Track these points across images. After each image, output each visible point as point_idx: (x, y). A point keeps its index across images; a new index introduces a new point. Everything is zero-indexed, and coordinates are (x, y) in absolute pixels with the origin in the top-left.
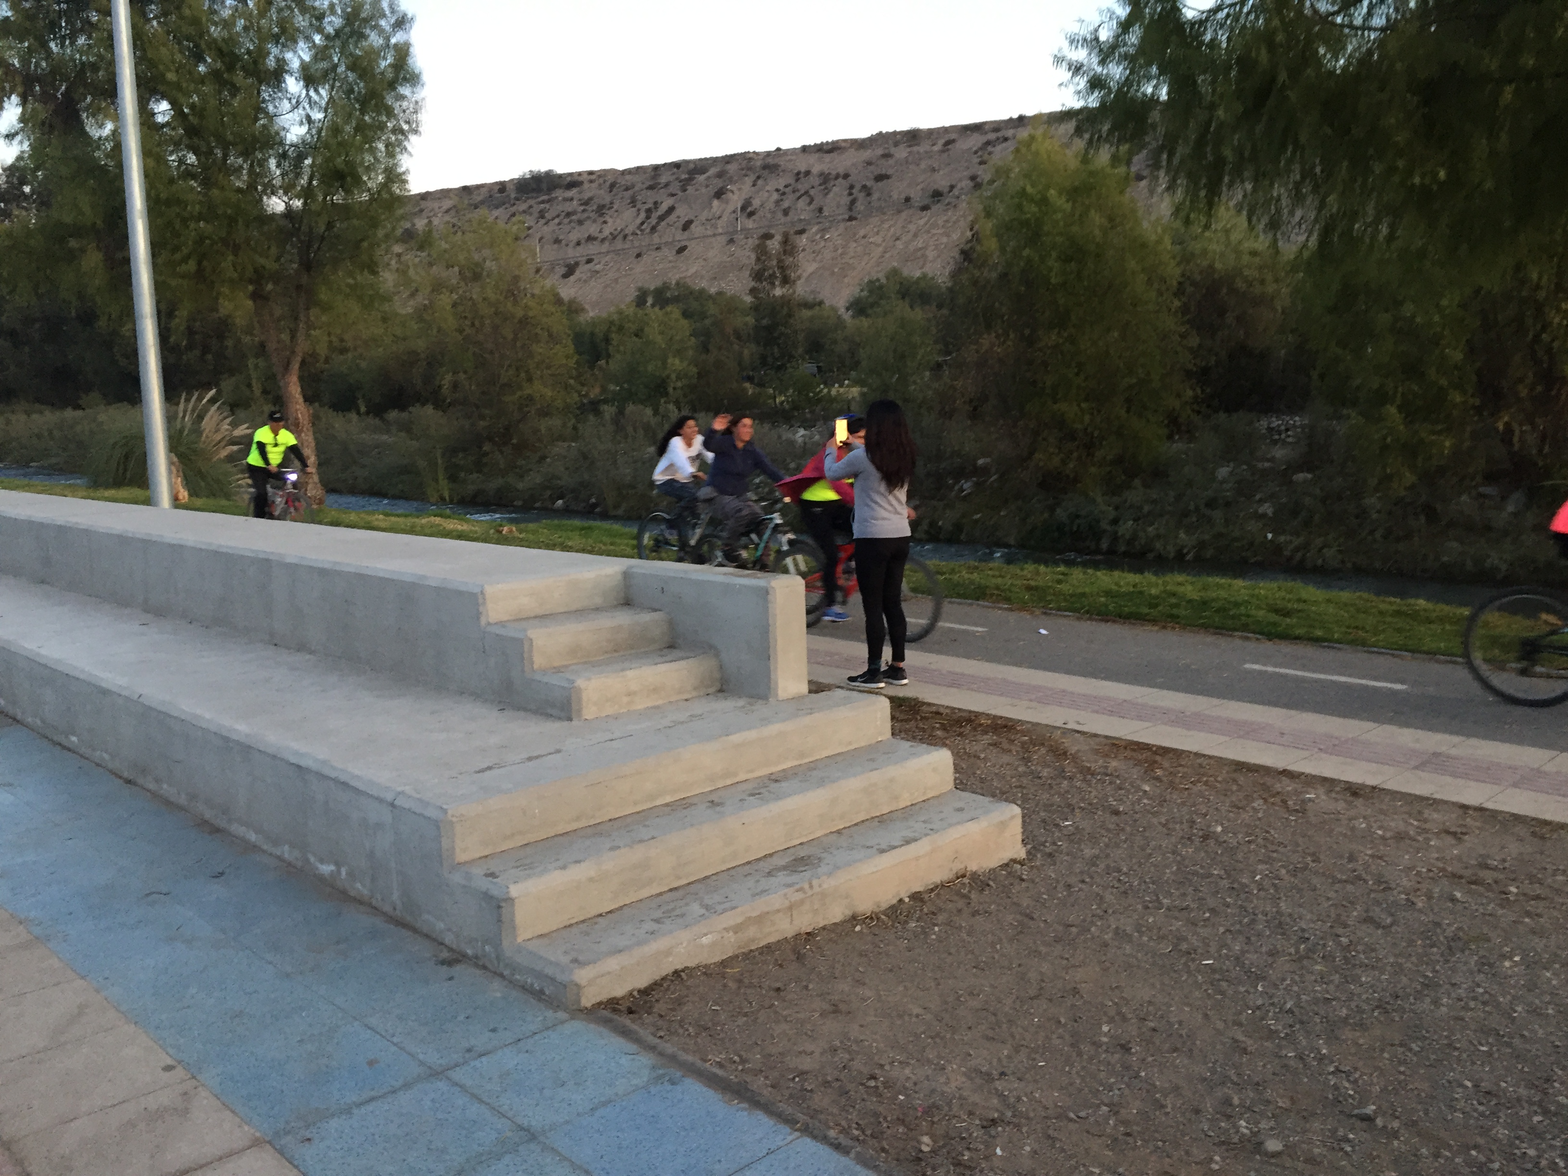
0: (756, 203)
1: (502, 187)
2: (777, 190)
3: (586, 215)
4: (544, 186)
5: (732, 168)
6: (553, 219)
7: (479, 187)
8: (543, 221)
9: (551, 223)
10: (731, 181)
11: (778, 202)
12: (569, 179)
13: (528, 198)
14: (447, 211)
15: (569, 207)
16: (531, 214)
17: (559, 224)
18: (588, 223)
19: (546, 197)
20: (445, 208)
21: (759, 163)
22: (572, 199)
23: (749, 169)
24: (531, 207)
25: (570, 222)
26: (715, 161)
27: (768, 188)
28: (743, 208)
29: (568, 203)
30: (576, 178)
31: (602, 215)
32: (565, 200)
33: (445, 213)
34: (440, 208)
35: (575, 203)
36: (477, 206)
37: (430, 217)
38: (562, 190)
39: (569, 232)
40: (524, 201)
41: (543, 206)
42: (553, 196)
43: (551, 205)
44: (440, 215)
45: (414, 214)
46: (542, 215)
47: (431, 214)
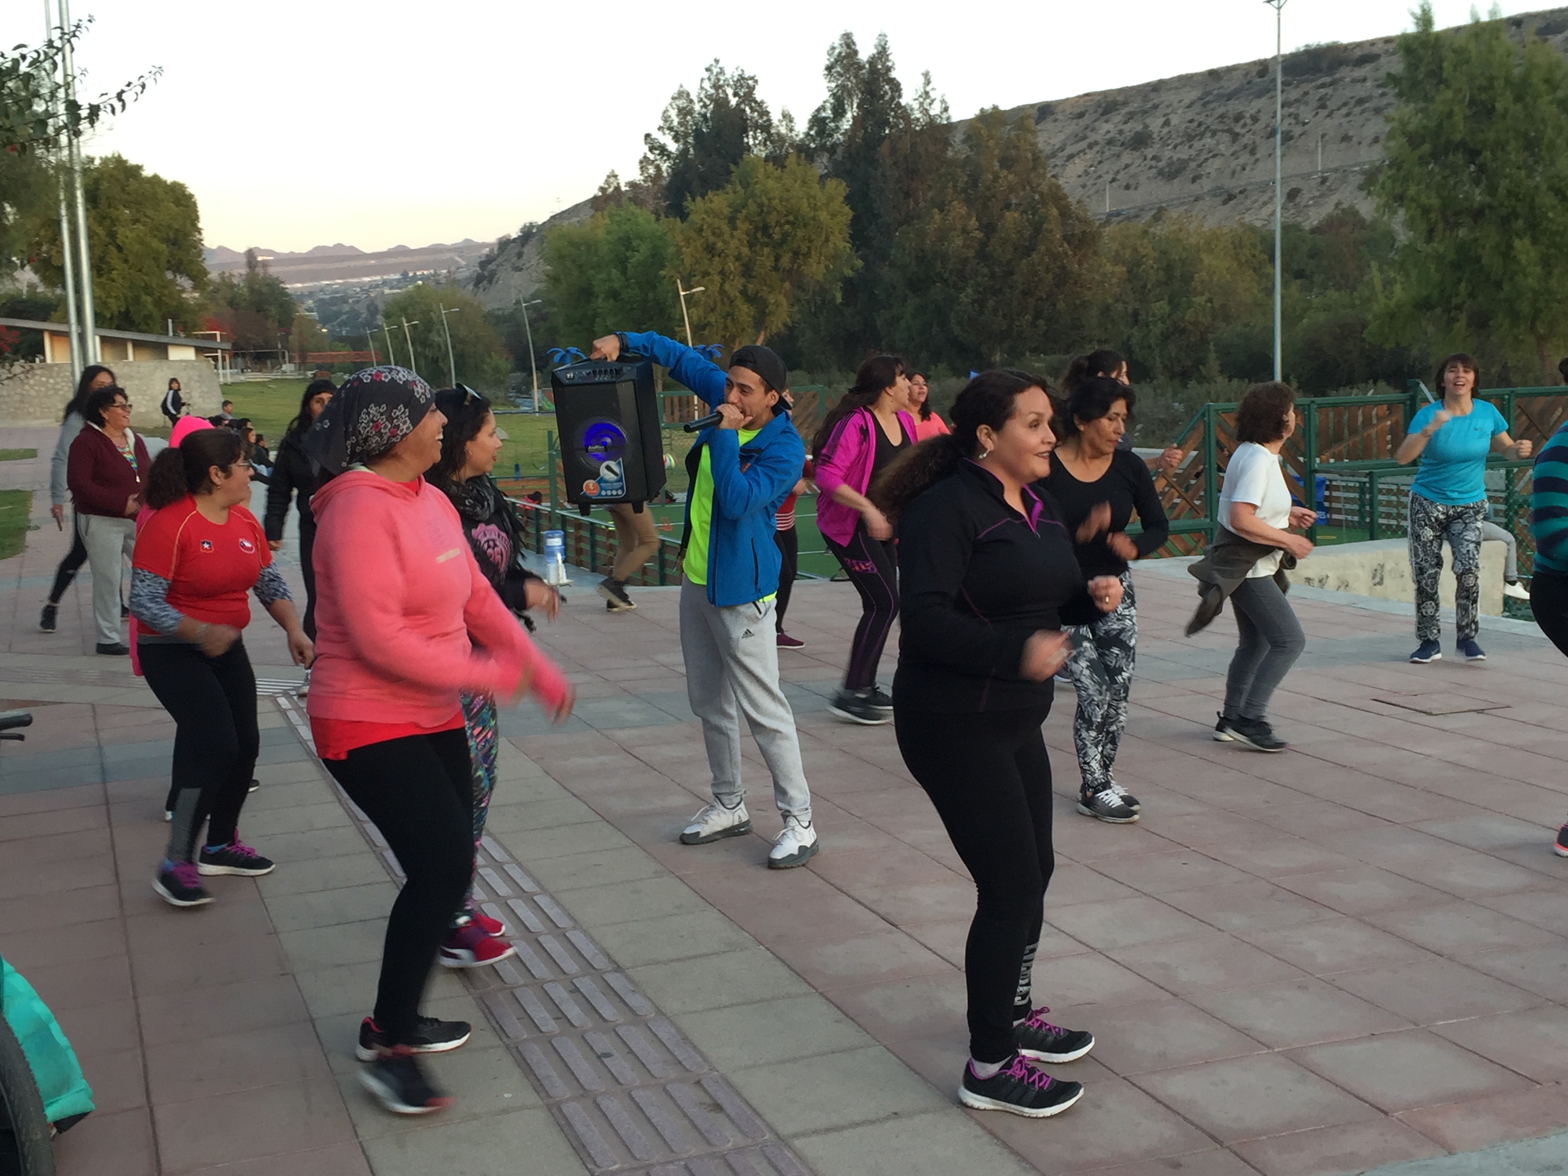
1: (1262, 68)
3: (1385, 101)
4: (1324, 65)
6: (1339, 109)
7: (1230, 70)
8: (1325, 112)
9: (1337, 114)
12: (1358, 53)
13: (1303, 82)
14: (1189, 107)
15: (1361, 91)
16: (1307, 103)
17: (1348, 115)
19: (1327, 79)
20: (1187, 101)
22: (1364, 80)
24: (1306, 93)
25: (1363, 112)
29: (1359, 85)
30: (1366, 51)
32: (1354, 81)
33: (1188, 107)
34: (1180, 102)
35: (1369, 84)
36: (1230, 97)
37: (1164, 116)
38: (1349, 68)
39: (1362, 126)
40: (1297, 87)
41: (1323, 91)
42: (1337, 76)
43: (1334, 90)
44: (1180, 111)
45: (1145, 112)
46: (1322, 103)
47: (1168, 110)
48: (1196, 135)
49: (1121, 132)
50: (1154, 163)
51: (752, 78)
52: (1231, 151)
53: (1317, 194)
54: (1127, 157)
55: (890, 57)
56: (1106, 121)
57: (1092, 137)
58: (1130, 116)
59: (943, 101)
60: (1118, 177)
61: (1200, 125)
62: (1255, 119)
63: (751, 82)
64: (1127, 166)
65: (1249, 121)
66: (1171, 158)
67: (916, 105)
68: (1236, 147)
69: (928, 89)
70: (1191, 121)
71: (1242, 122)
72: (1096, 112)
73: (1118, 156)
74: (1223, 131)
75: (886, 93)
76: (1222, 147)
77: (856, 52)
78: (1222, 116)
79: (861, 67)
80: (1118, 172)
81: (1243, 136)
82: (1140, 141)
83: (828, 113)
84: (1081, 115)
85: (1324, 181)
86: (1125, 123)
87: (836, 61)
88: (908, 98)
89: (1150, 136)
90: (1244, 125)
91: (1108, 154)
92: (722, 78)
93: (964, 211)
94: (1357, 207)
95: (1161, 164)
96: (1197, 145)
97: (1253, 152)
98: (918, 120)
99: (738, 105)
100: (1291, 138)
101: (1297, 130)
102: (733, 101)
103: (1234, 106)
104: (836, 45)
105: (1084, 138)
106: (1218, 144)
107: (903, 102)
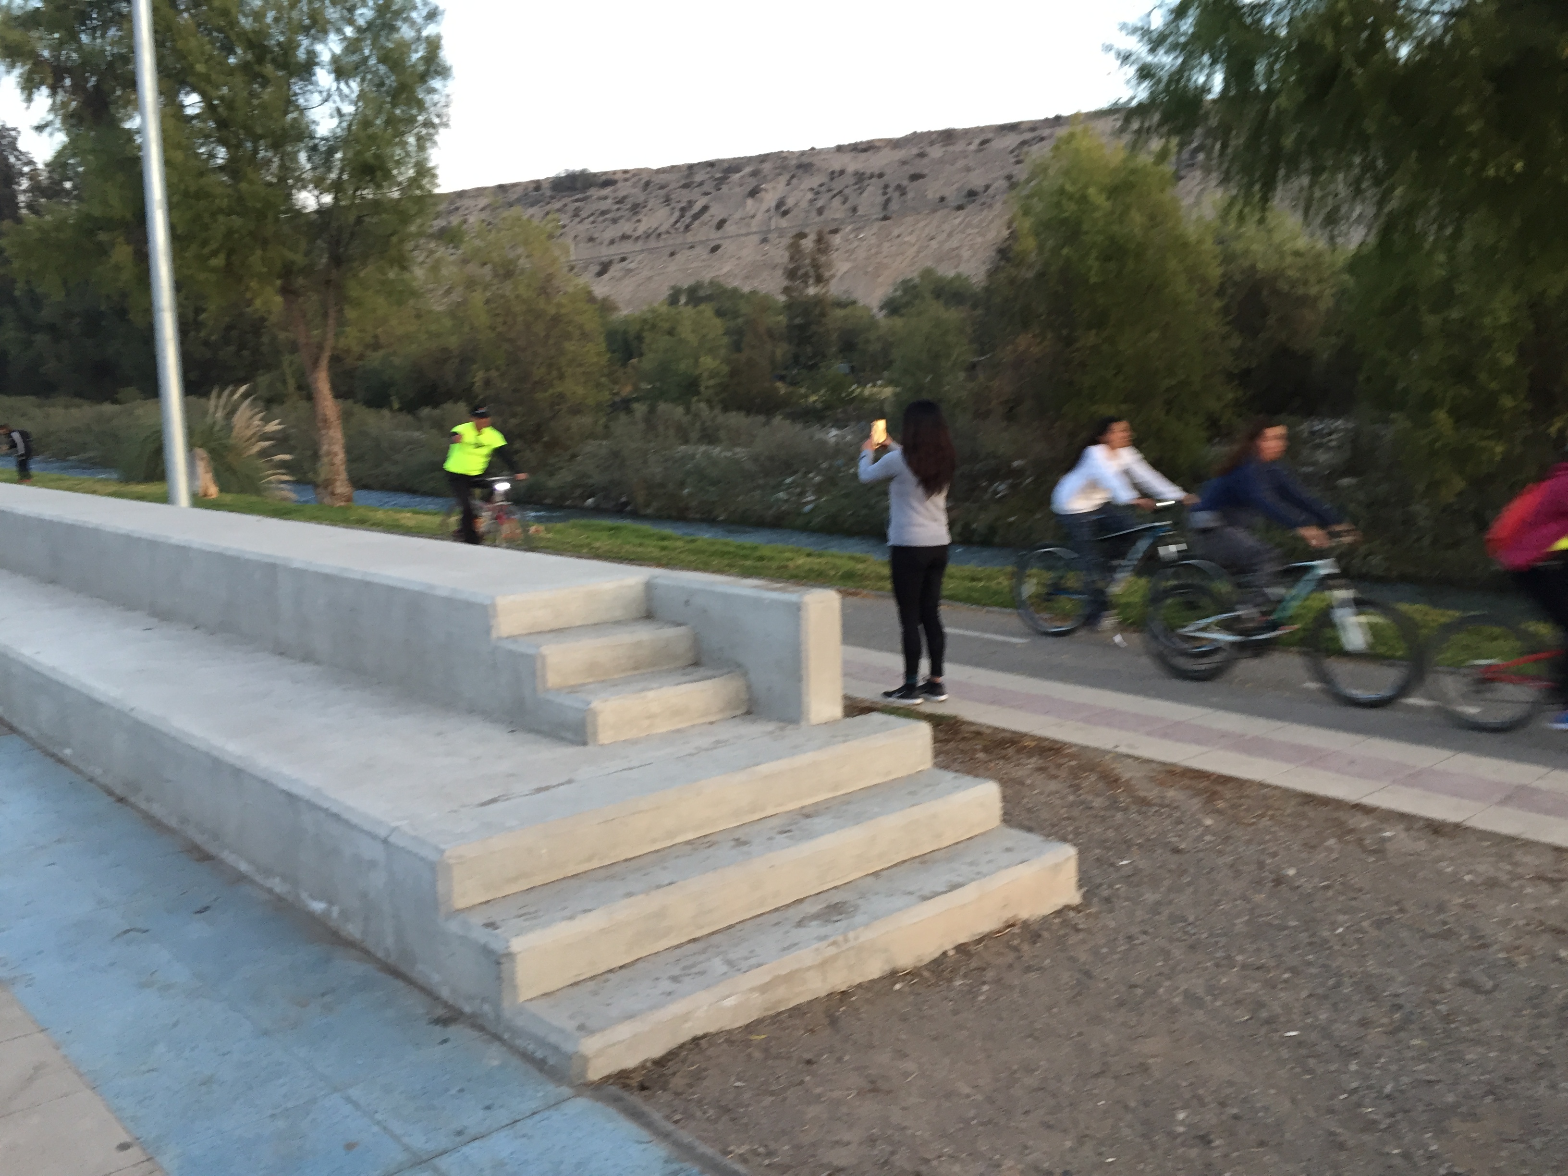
0: (790, 202)
1: (537, 185)
2: (812, 189)
3: (619, 214)
4: (579, 185)
5: (767, 167)
6: (587, 217)
7: (514, 185)
8: (578, 219)
9: (587, 221)
10: (765, 179)
11: (812, 201)
12: (604, 178)
13: (564, 197)
14: (482, 209)
15: (603, 205)
16: (565, 213)
17: (593, 222)
18: (622, 221)
19: (580, 196)
20: (481, 206)
21: (794, 162)
22: (606, 198)
23: (784, 168)
24: (565, 205)
25: (604, 221)
26: (749, 160)
27: (802, 187)
28: (779, 206)
29: (602, 202)
30: (609, 178)
31: (636, 213)
32: (599, 198)
34: (476, 206)
35: (609, 201)
36: (511, 205)
37: (466, 215)
38: (597, 189)
40: (560, 200)
41: (577, 204)
42: (588, 194)
43: (586, 204)
44: (475, 213)
45: (450, 212)
46: (576, 214)
47: (467, 212)
103: (514, 212)
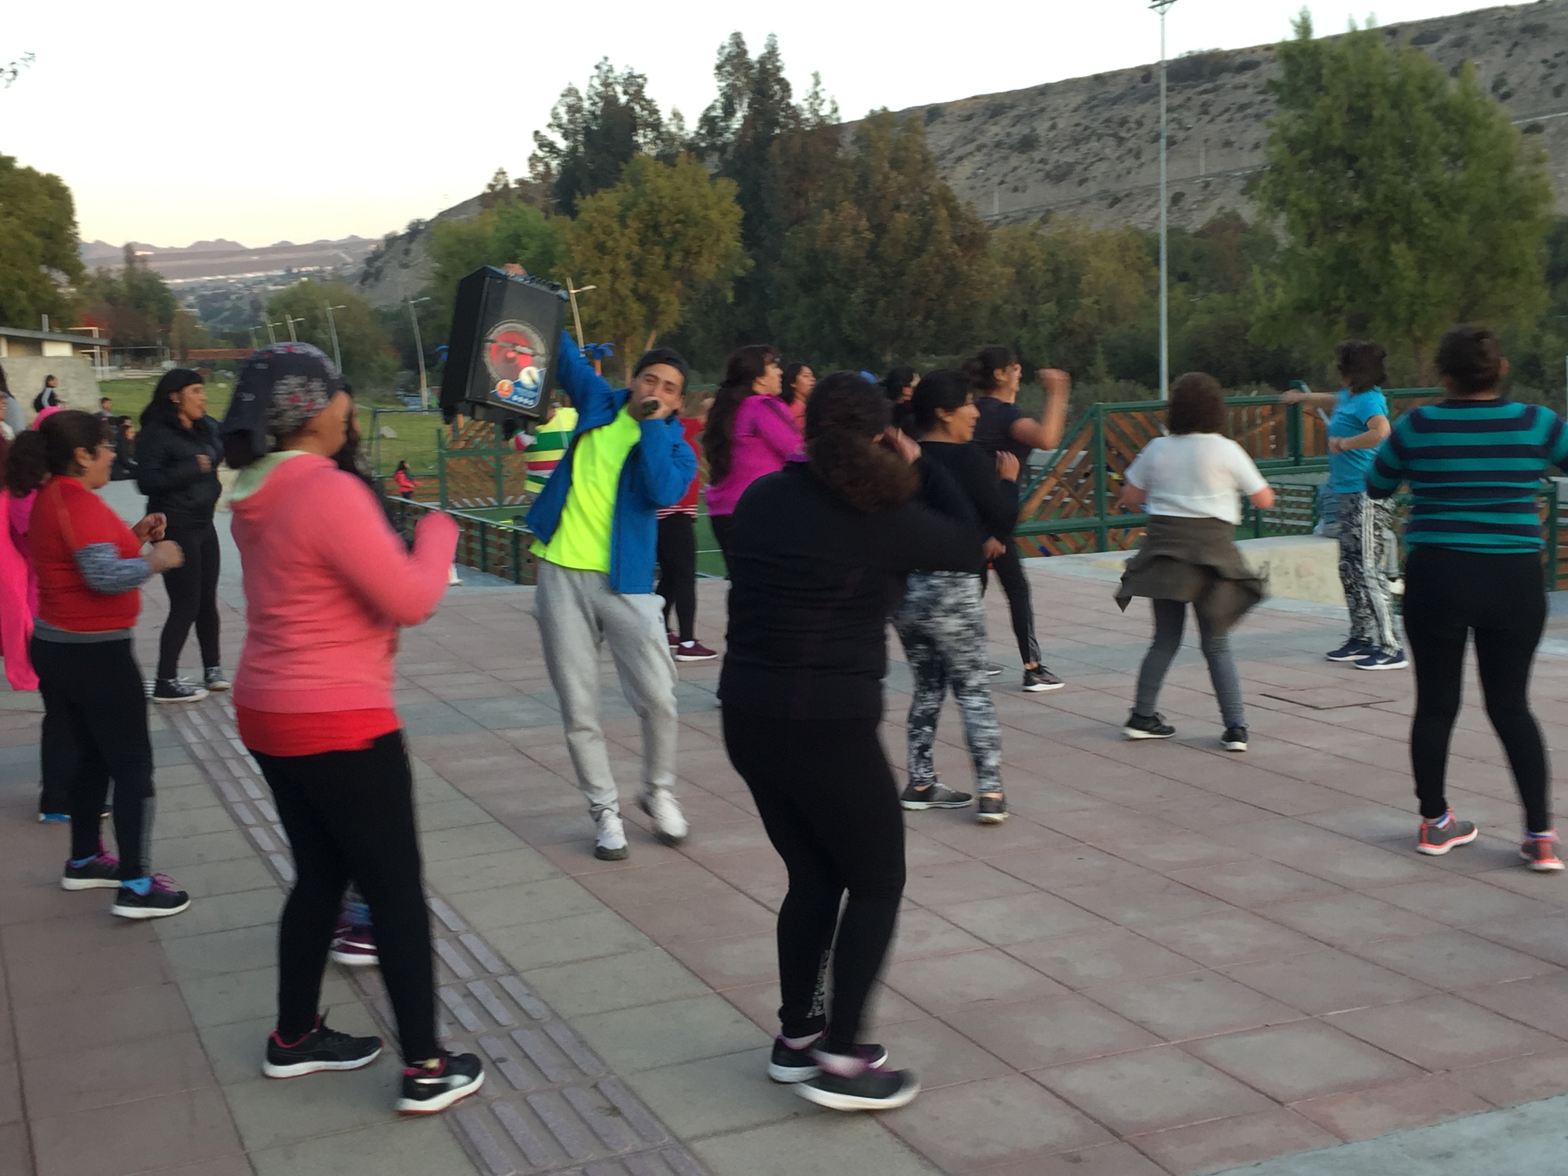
0: (1513, 80)
1: (1146, 73)
2: (1545, 61)
3: (1265, 107)
4: (1207, 70)
6: (1221, 115)
7: (1115, 75)
8: (1207, 118)
9: (1219, 120)
10: (1476, 51)
11: (1544, 78)
12: (1239, 60)
13: (1186, 88)
14: (1075, 111)
15: (1242, 97)
16: (1189, 109)
17: (1229, 121)
19: (1209, 86)
20: (1073, 105)
21: (1517, 24)
22: (1245, 86)
23: (1503, 33)
24: (1189, 99)
25: (1244, 118)
27: (1531, 59)
28: (1495, 88)
29: (1239, 92)
30: (1248, 58)
32: (1236, 88)
33: (1073, 112)
34: (1066, 106)
35: (1250, 90)
36: (1115, 101)
37: (1053, 118)
38: (1231, 74)
39: (1244, 131)
40: (1180, 92)
41: (1205, 97)
42: (1218, 82)
43: (1218, 96)
44: (1066, 115)
45: (1033, 115)
46: (1205, 109)
47: (1054, 114)
48: (1083, 139)
49: (1008, 135)
50: (1040, 166)
51: (641, 76)
52: (1117, 155)
53: (1200, 198)
54: (1015, 160)
55: (780, 57)
56: (995, 124)
57: (981, 140)
58: (1018, 119)
59: (833, 102)
60: (1007, 179)
61: (1086, 128)
62: (1140, 124)
63: (640, 80)
64: (1015, 169)
65: (1133, 126)
66: (1058, 161)
67: (805, 105)
68: (1121, 151)
69: (818, 89)
70: (1077, 125)
71: (1127, 126)
72: (983, 115)
73: (1006, 158)
74: (1110, 135)
75: (776, 93)
76: (1107, 151)
77: (745, 52)
78: (1107, 120)
79: (751, 67)
80: (1005, 175)
81: (1128, 140)
82: (1027, 144)
83: (718, 112)
84: (969, 118)
85: (1207, 185)
86: (1013, 126)
87: (727, 60)
88: (798, 98)
89: (1037, 140)
90: (1129, 130)
91: (996, 156)
92: (610, 75)
93: (854, 211)
94: (1240, 211)
95: (1048, 167)
96: (1084, 149)
97: (1138, 156)
98: (807, 120)
99: (629, 102)
100: (1174, 143)
101: (1181, 135)
102: (623, 99)
103: (1119, 111)
104: (726, 44)
105: (973, 140)
106: (1103, 148)
107: (793, 101)
